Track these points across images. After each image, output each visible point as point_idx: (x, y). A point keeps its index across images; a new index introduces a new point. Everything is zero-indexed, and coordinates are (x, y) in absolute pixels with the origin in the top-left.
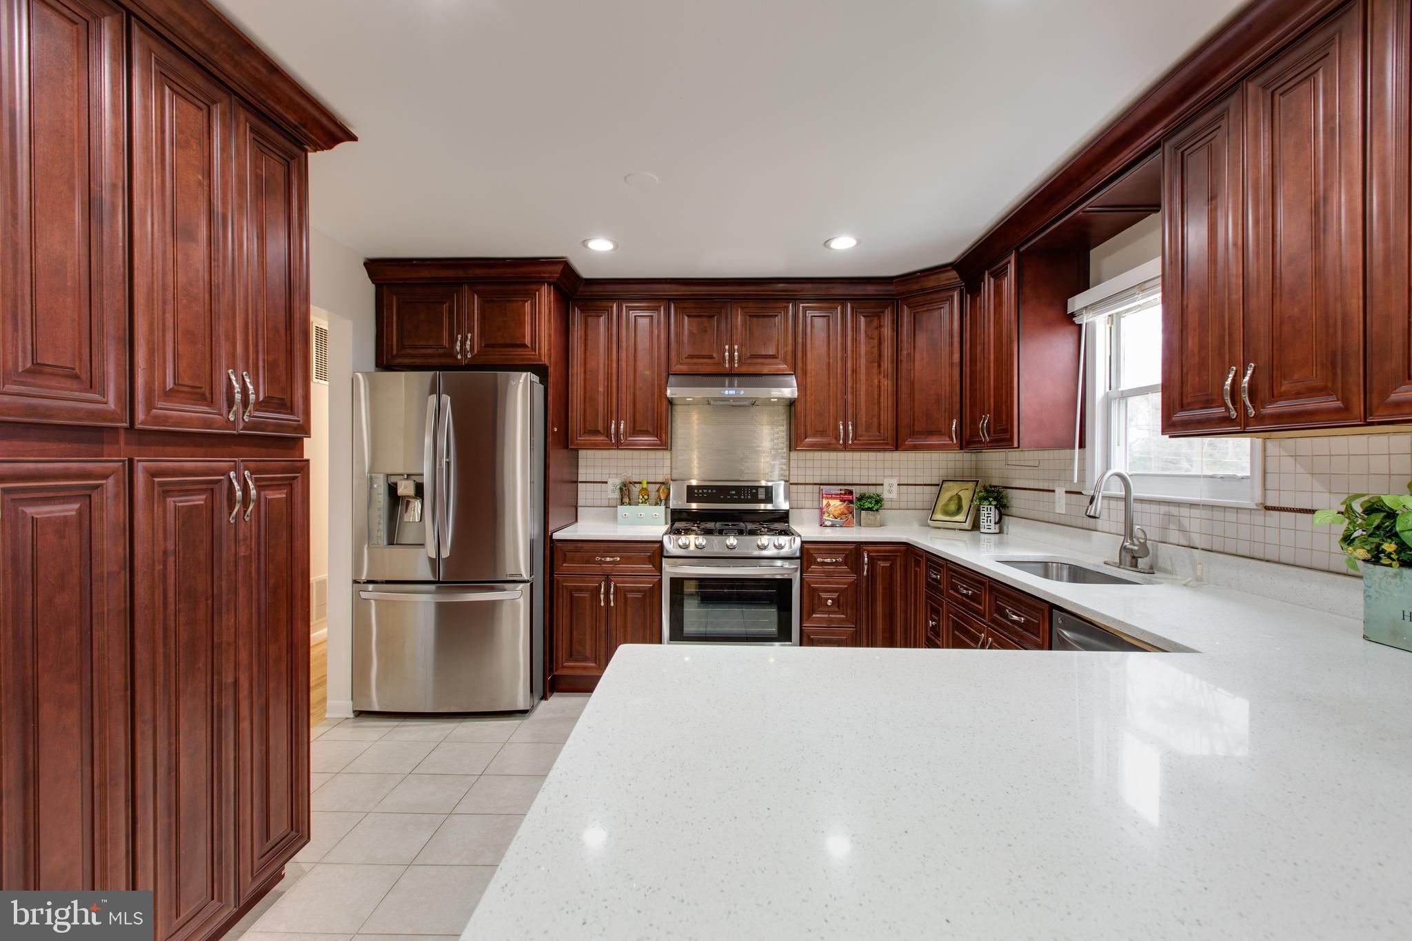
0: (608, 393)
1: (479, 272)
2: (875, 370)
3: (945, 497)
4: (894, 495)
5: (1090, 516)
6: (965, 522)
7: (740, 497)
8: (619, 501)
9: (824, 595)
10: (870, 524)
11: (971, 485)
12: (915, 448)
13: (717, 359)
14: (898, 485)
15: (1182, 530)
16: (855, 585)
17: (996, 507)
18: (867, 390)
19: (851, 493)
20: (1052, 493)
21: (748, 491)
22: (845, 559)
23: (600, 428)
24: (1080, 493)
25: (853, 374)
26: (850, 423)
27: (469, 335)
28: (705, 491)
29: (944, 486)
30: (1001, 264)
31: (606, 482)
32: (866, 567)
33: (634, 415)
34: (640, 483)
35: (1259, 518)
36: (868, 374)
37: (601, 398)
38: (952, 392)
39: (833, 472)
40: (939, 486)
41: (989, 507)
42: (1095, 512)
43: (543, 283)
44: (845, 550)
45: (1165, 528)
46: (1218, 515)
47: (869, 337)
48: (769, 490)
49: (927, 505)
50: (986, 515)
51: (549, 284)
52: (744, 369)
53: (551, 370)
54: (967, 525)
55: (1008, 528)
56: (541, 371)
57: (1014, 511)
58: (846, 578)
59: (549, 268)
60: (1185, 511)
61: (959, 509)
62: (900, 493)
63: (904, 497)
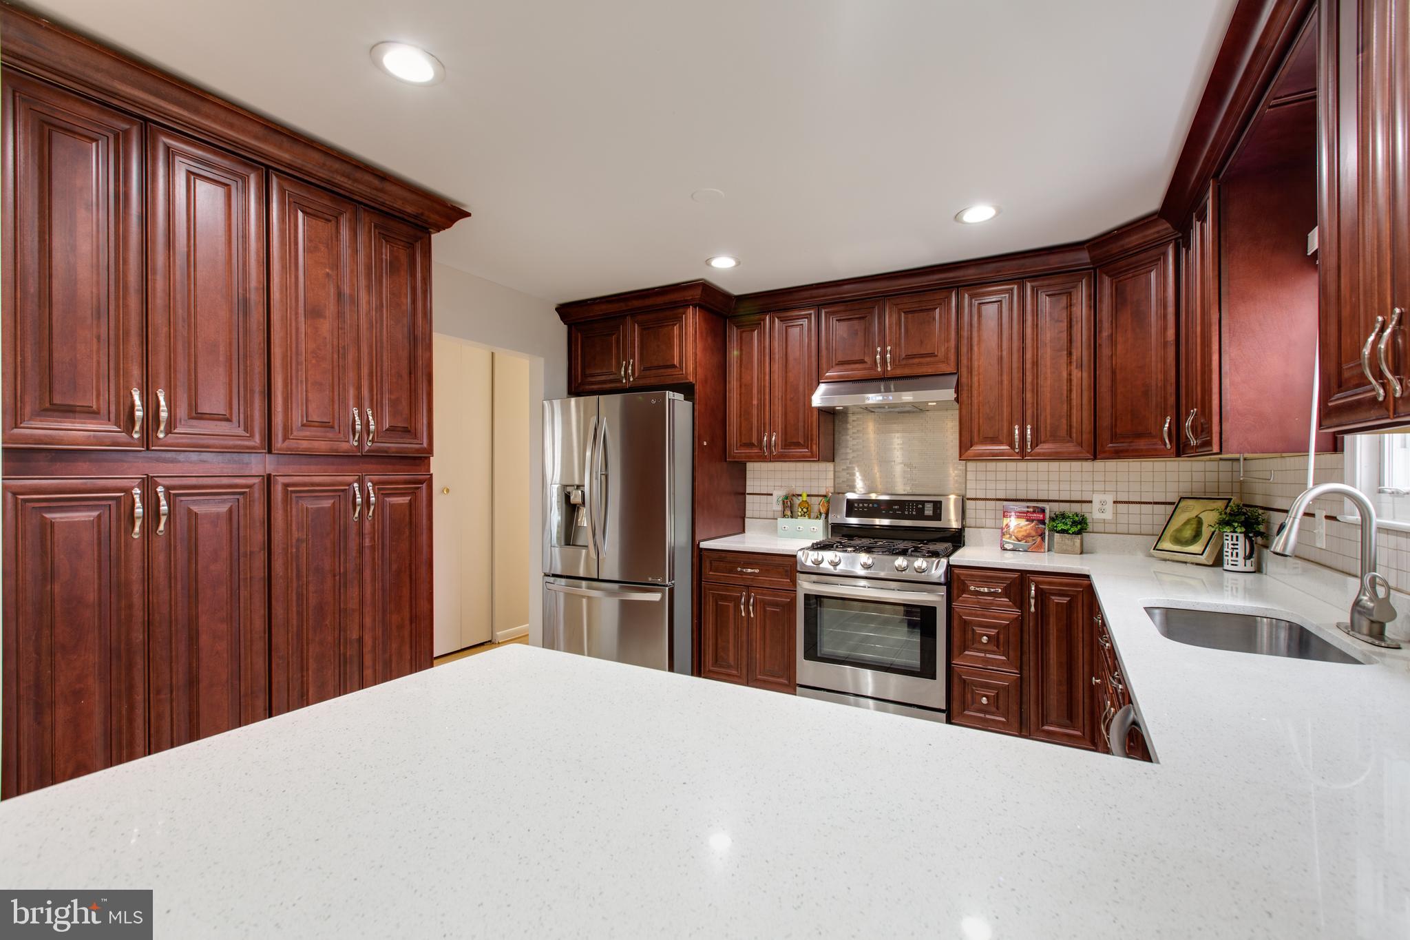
0: (761, 405)
1: (637, 303)
2: (1064, 359)
3: (1179, 519)
4: (1108, 515)
6: (1202, 554)
7: (903, 512)
8: (780, 514)
10: (1066, 550)
11: (1218, 505)
13: (869, 362)
14: (1115, 502)
16: (1018, 621)
17: (1246, 536)
18: (1052, 386)
19: (1043, 511)
20: (1312, 519)
21: (913, 506)
23: (755, 441)
24: (1336, 519)
25: (1033, 368)
26: (1029, 427)
28: (866, 505)
29: (1181, 504)
31: (770, 495)
32: (1033, 601)
33: (786, 427)
34: (801, 495)
36: (1053, 365)
37: (755, 412)
38: (1166, 380)
39: (1022, 486)
40: (1176, 505)
41: (1235, 535)
48: (938, 506)
49: (1151, 530)
50: (1230, 546)
52: (899, 372)
53: (697, 387)
54: (1205, 559)
56: (688, 390)
58: (1004, 612)
61: (1197, 536)
62: (1116, 513)
63: (1123, 519)
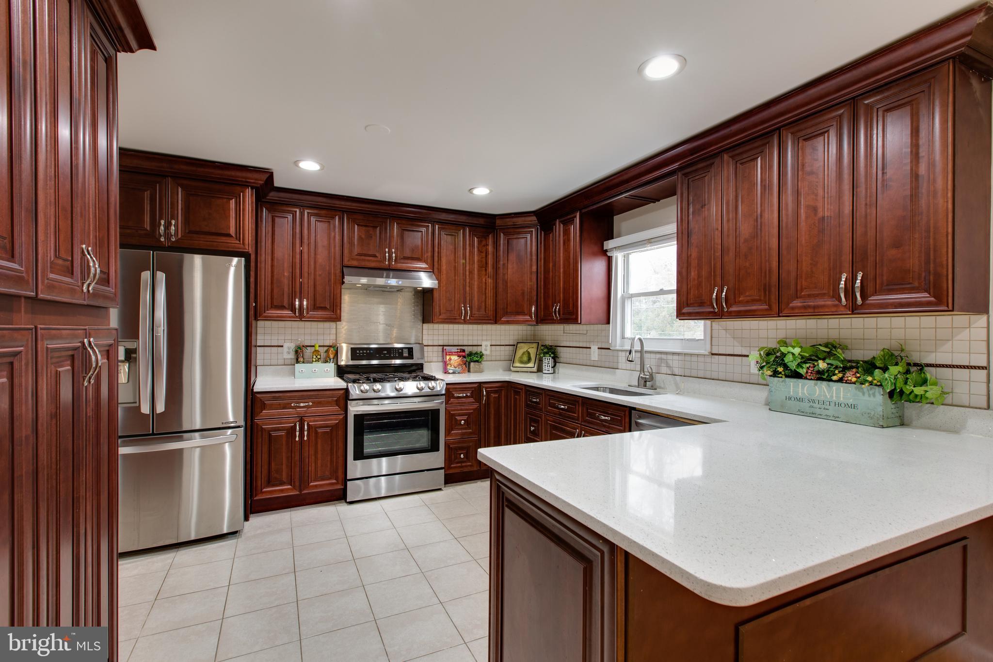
0: (293, 277)
2: (484, 272)
3: (520, 353)
4: (489, 352)
5: (630, 361)
6: (534, 367)
7: (390, 355)
8: (295, 360)
9: (458, 418)
10: (477, 371)
11: (535, 345)
12: (508, 323)
13: (379, 258)
14: (491, 345)
15: (668, 366)
16: (478, 410)
17: (552, 358)
18: (478, 285)
19: (464, 351)
20: (589, 349)
21: (396, 351)
22: (472, 393)
23: (286, 304)
24: (609, 349)
25: (470, 274)
26: (468, 305)
27: (173, 222)
28: (365, 351)
29: (519, 345)
30: (569, 217)
31: (282, 346)
32: (485, 398)
33: (315, 295)
34: (313, 346)
35: (708, 359)
36: (479, 275)
37: (286, 281)
40: (516, 346)
41: (549, 358)
42: (632, 359)
43: (248, 186)
44: (472, 388)
45: (659, 366)
46: (688, 358)
47: (480, 251)
48: (410, 350)
49: (507, 358)
50: (547, 363)
51: (252, 188)
52: (399, 266)
53: (252, 257)
54: (535, 369)
55: (559, 370)
57: (562, 360)
58: (471, 406)
59: (256, 176)
60: (670, 357)
61: (529, 360)
62: (491, 351)
63: (494, 354)
